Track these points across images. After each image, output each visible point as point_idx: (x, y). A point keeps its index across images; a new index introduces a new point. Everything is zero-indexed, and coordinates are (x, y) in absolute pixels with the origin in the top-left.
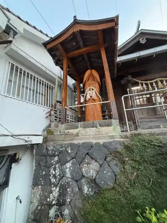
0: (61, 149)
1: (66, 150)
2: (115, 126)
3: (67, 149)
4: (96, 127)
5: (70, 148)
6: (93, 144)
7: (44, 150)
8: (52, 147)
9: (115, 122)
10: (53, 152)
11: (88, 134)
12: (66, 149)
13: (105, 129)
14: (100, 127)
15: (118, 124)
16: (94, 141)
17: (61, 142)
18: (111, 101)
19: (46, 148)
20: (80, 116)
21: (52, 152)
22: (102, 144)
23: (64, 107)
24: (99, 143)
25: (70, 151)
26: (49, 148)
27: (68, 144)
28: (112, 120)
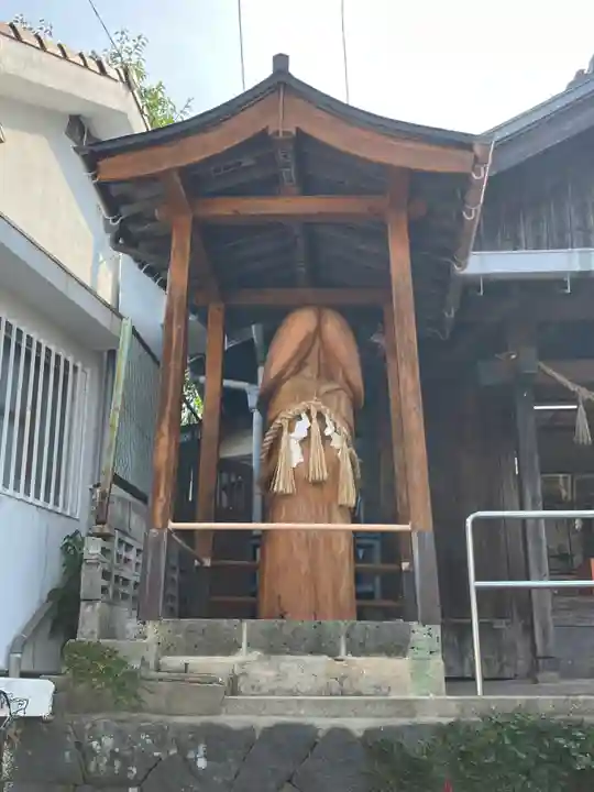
0: (156, 754)
1: (185, 760)
2: (421, 654)
3: (191, 755)
4: (334, 654)
5: (202, 748)
6: (321, 734)
7: (67, 754)
8: (108, 742)
9: (426, 636)
10: (117, 764)
11: (288, 685)
12: (182, 751)
13: (372, 668)
14: (350, 657)
15: (438, 646)
16: (323, 723)
17: (156, 718)
18: (413, 527)
19: (79, 745)
20: (208, 563)
21: (110, 763)
22: (360, 734)
23: (165, 525)
24: (345, 732)
25: (202, 763)
26: (95, 743)
27: (193, 729)
28: (414, 624)
